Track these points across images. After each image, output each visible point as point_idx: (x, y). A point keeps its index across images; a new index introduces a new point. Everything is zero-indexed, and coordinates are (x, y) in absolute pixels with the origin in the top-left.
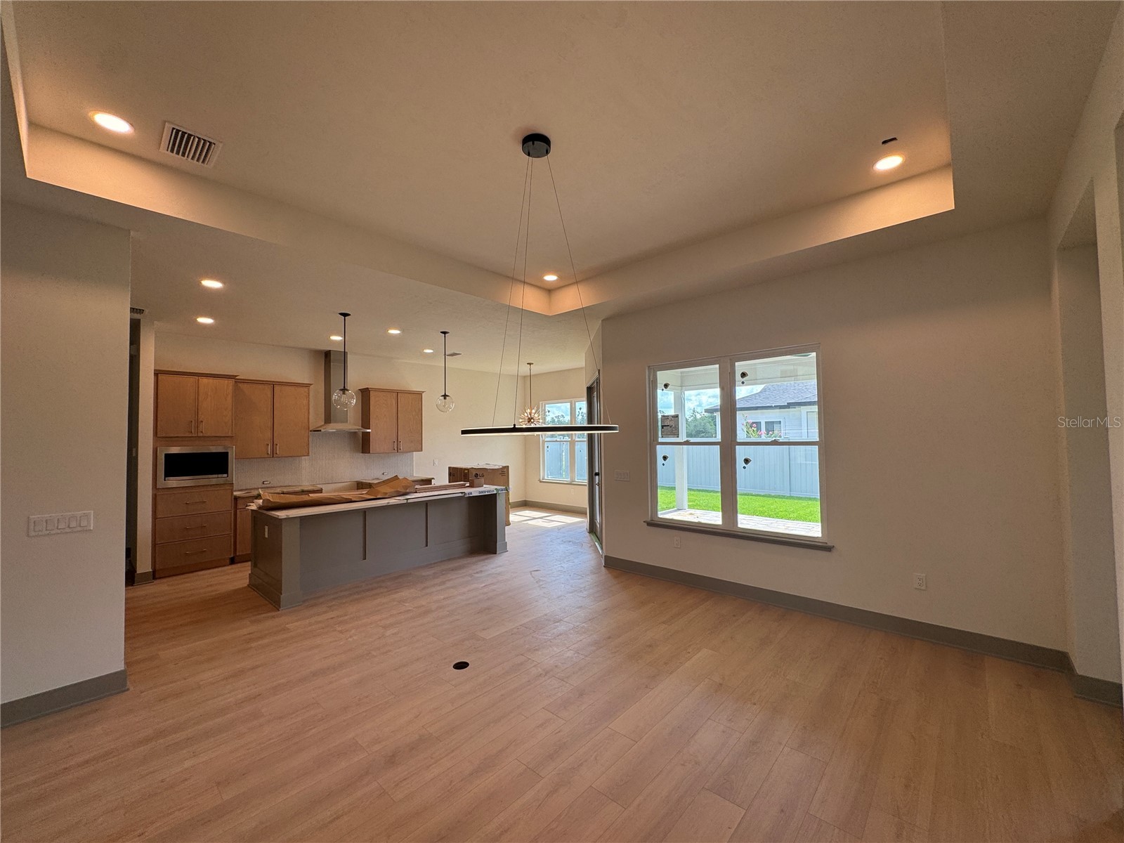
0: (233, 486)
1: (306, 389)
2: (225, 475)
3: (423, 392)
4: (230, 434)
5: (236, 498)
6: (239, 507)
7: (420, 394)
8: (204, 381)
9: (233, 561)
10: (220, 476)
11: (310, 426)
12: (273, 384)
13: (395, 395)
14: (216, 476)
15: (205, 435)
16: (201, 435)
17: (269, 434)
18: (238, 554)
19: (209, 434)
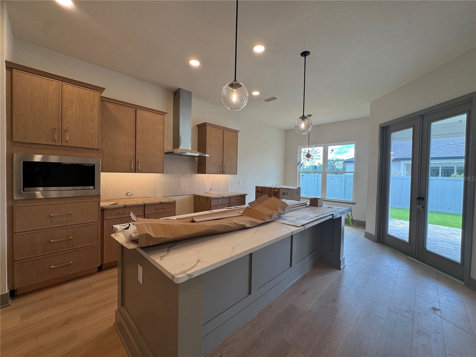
0: (100, 198)
1: (162, 117)
2: (92, 187)
3: (239, 131)
4: (96, 147)
5: (103, 210)
6: (106, 217)
7: (236, 132)
8: (69, 88)
9: (100, 269)
10: (86, 187)
11: (165, 149)
12: (136, 108)
13: (222, 131)
14: (82, 187)
15: (69, 145)
16: (66, 144)
17: (132, 153)
18: (104, 263)
19: (73, 145)
